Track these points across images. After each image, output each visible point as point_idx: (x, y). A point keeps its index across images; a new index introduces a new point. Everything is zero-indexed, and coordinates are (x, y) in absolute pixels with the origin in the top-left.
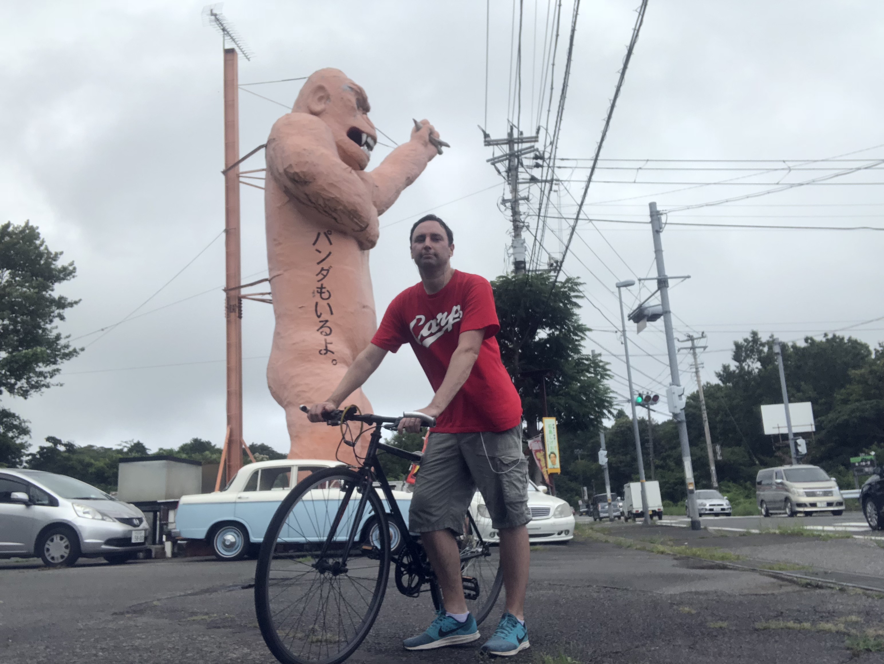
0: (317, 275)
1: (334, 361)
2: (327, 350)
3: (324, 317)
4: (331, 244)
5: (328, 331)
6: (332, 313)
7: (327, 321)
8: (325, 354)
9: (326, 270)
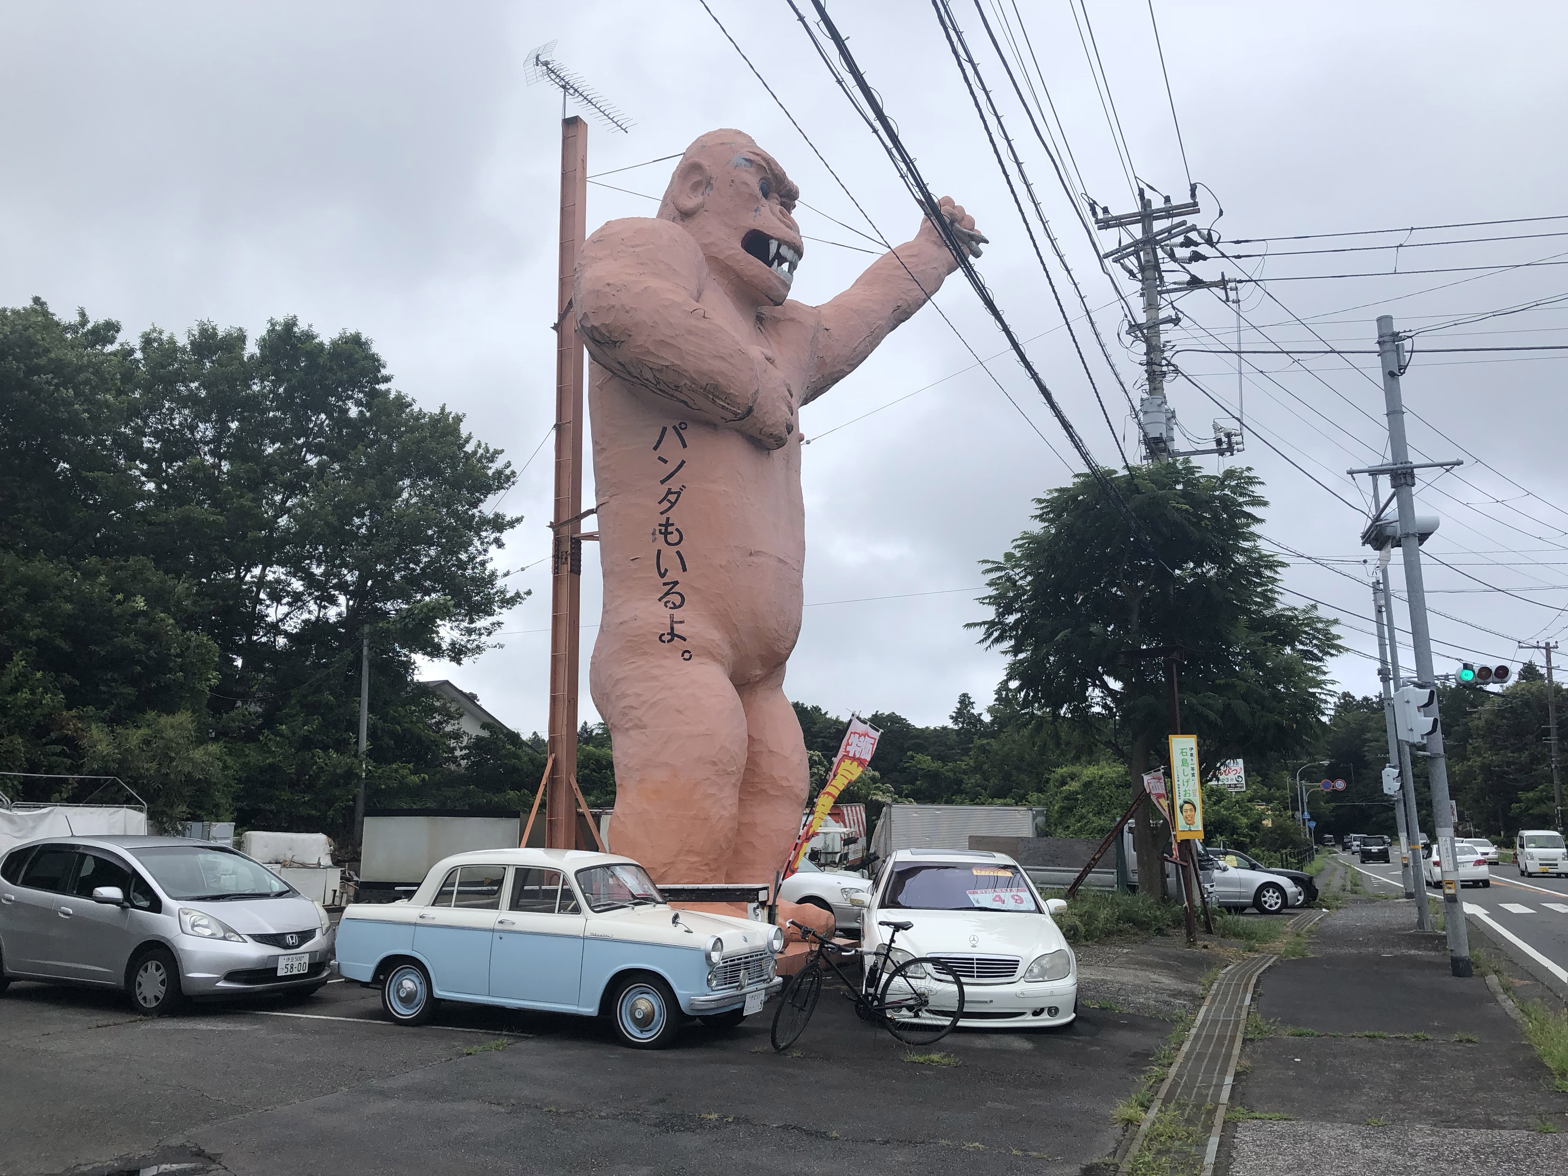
0: (660, 503)
1: (687, 655)
2: (673, 634)
3: (670, 577)
4: (685, 446)
5: (677, 600)
6: (684, 569)
7: (676, 583)
8: (669, 641)
9: (675, 493)
